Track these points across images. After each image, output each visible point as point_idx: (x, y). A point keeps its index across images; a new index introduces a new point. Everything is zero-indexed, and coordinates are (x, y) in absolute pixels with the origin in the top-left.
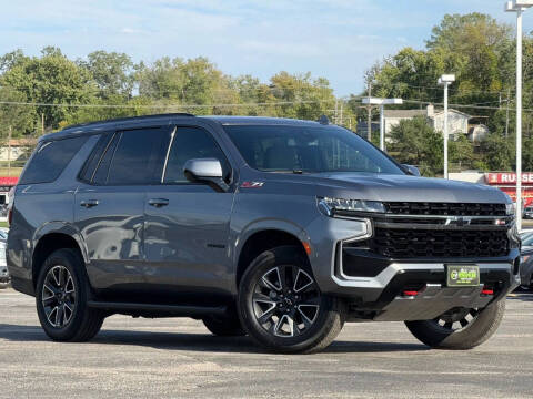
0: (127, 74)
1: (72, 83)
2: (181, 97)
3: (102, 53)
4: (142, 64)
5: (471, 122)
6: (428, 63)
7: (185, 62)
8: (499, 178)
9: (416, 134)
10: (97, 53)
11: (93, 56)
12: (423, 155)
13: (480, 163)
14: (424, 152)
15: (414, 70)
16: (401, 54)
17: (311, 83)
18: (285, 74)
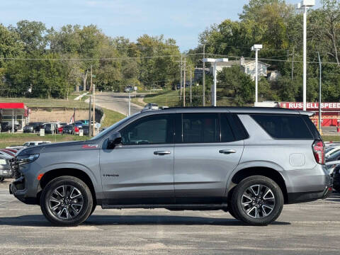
0: (43, 35)
1: (6, 42)
2: (79, 52)
3: (26, 22)
4: (52, 29)
5: (268, 69)
6: (241, 30)
7: (82, 28)
8: (288, 105)
9: (234, 77)
10: (23, 22)
11: (20, 24)
12: (238, 91)
13: (275, 96)
14: (239, 89)
15: (232, 34)
16: (223, 24)
17: (164, 42)
18: (146, 37)
